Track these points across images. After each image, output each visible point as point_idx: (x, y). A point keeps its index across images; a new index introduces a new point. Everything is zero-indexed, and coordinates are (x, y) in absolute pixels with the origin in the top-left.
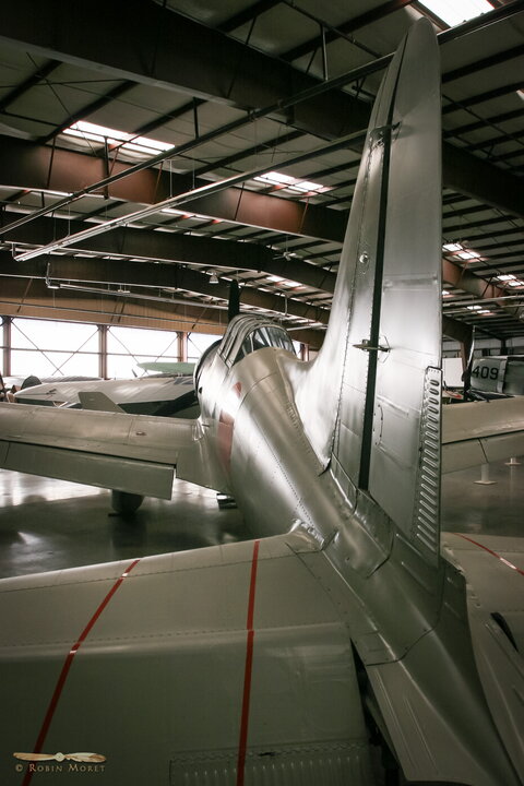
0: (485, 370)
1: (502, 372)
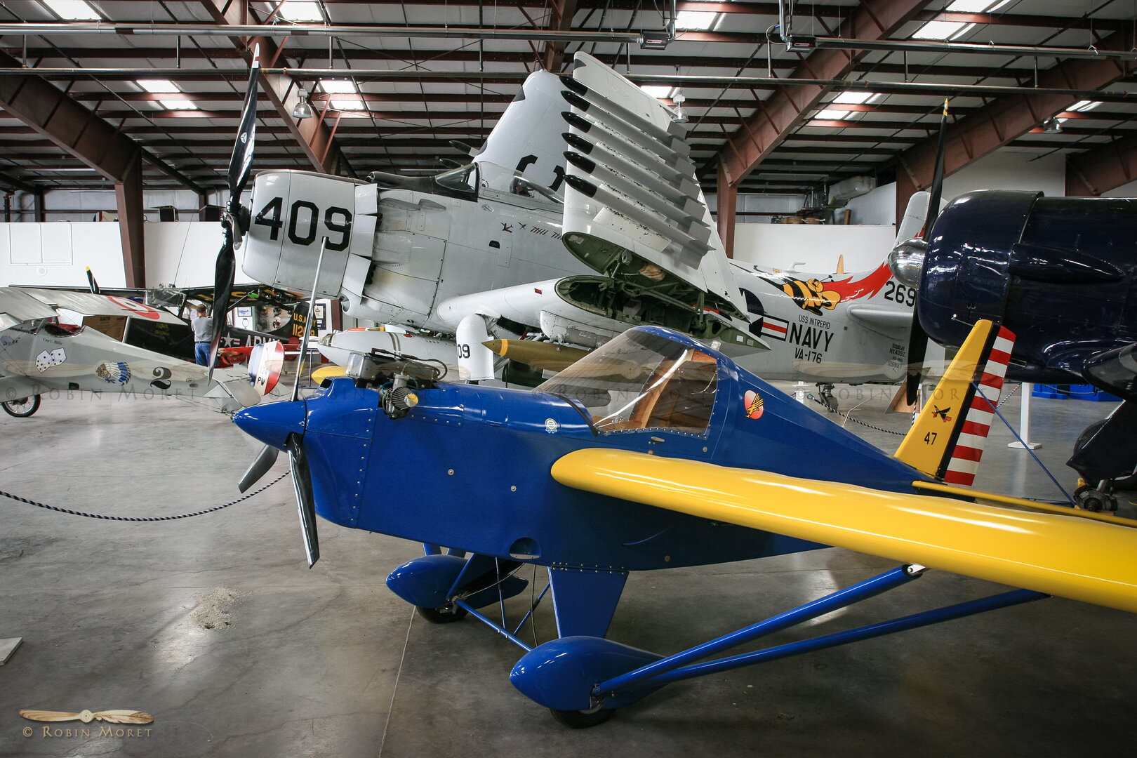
0: (304, 216)
1: (363, 225)
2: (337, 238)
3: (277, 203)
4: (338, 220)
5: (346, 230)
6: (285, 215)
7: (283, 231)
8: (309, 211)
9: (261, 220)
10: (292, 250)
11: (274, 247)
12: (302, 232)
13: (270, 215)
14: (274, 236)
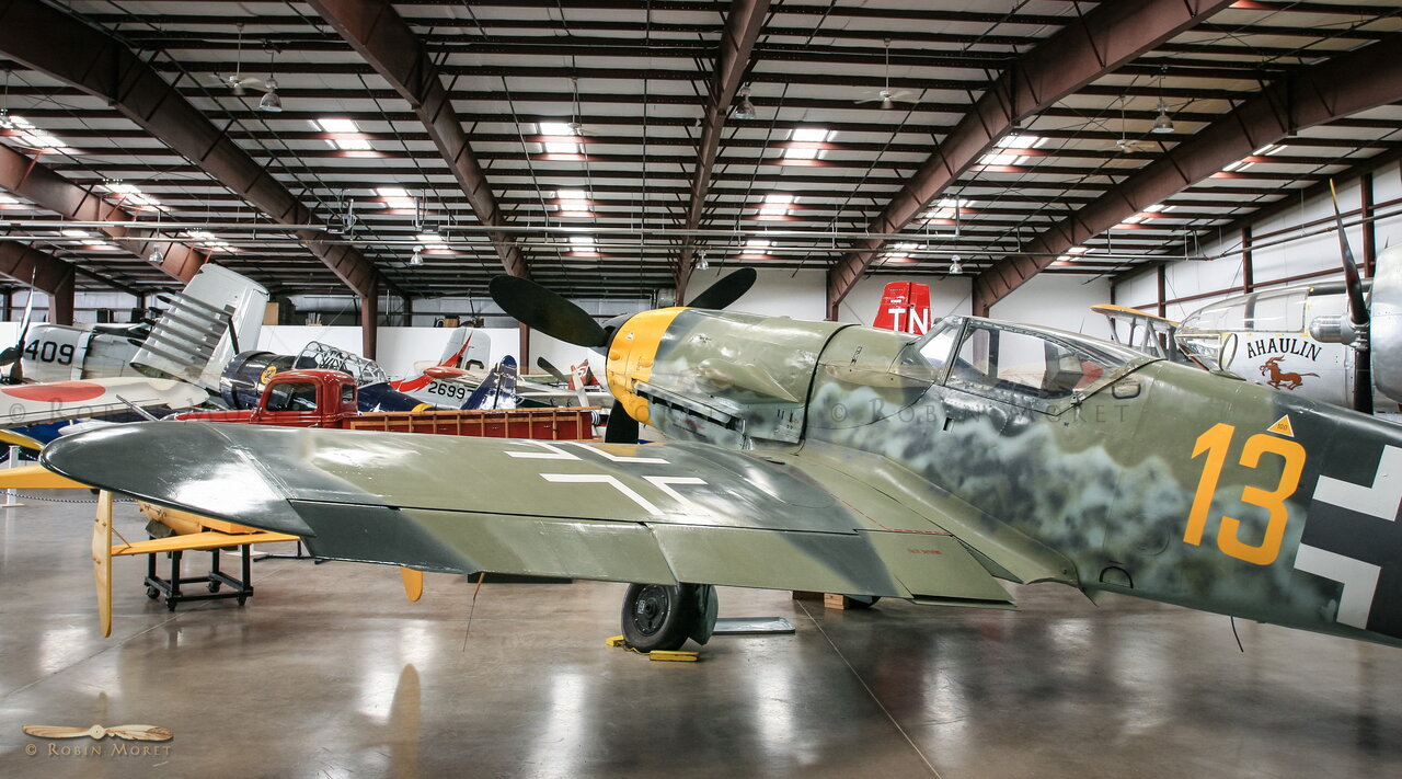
0: (50, 348)
1: (80, 353)
2: (66, 359)
3: (36, 342)
4: (67, 350)
5: (71, 355)
6: (40, 347)
7: (38, 356)
8: (52, 346)
9: (28, 351)
10: (43, 364)
11: (34, 363)
12: (48, 355)
13: (32, 348)
14: (34, 358)
